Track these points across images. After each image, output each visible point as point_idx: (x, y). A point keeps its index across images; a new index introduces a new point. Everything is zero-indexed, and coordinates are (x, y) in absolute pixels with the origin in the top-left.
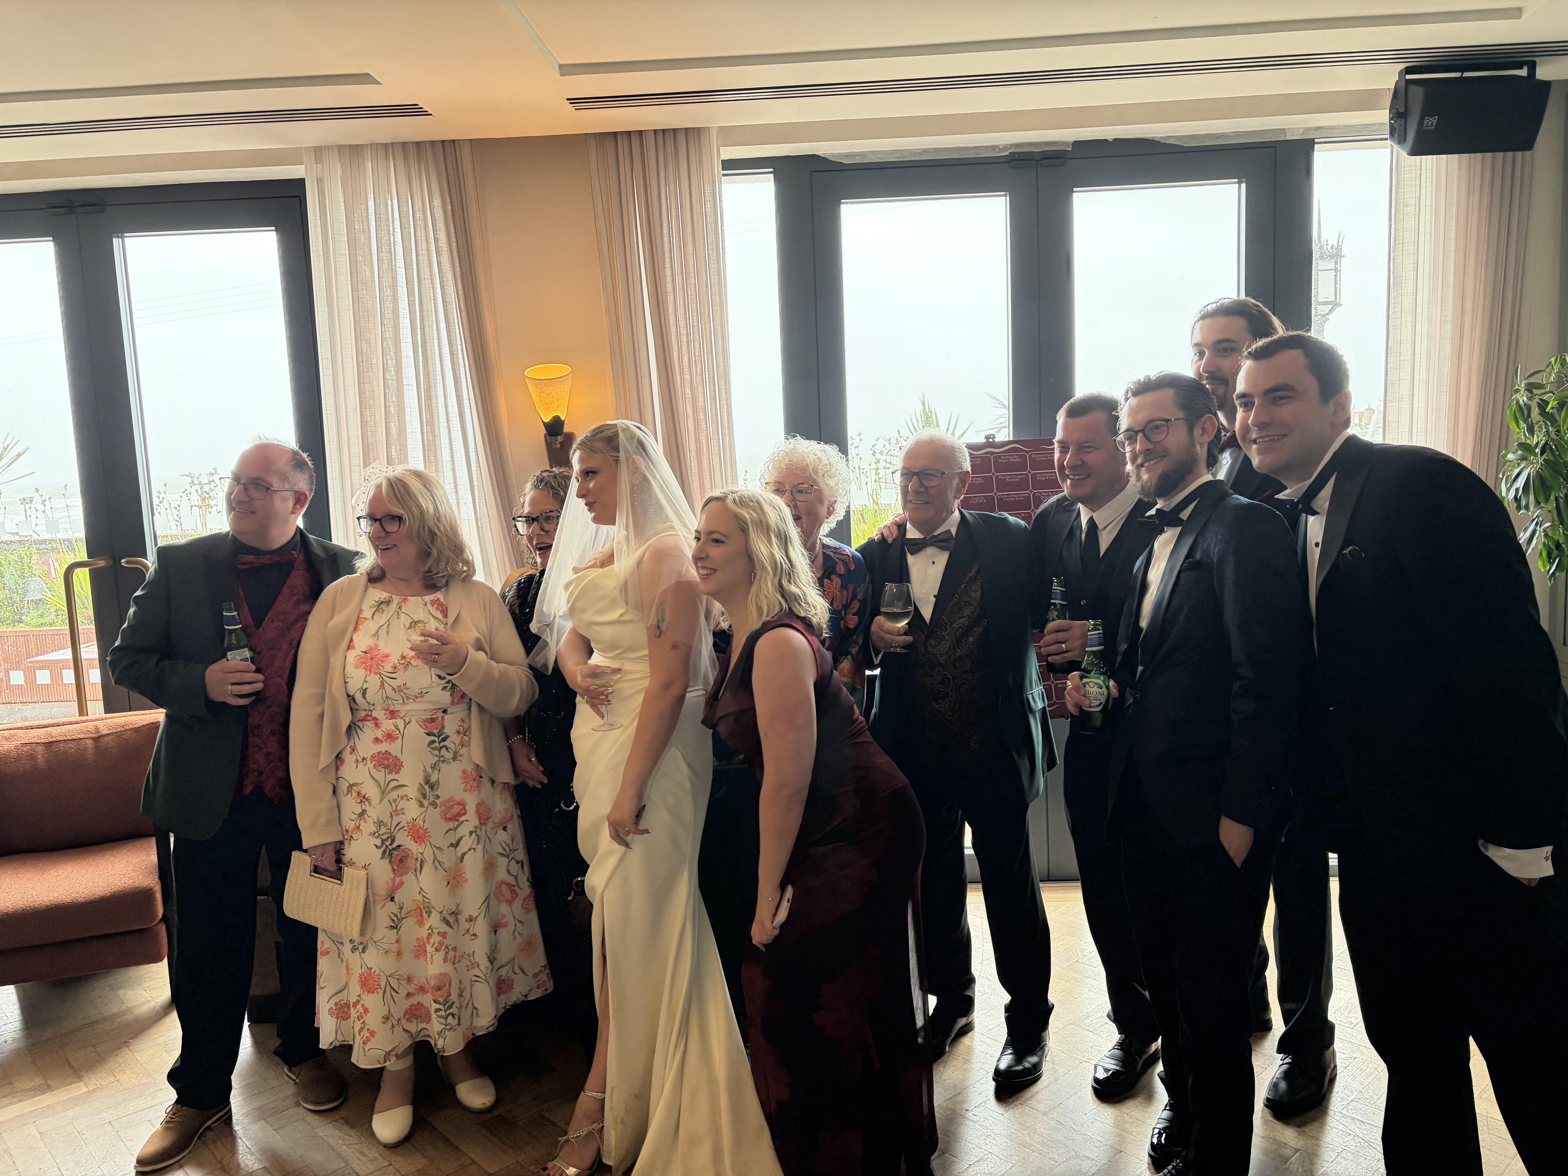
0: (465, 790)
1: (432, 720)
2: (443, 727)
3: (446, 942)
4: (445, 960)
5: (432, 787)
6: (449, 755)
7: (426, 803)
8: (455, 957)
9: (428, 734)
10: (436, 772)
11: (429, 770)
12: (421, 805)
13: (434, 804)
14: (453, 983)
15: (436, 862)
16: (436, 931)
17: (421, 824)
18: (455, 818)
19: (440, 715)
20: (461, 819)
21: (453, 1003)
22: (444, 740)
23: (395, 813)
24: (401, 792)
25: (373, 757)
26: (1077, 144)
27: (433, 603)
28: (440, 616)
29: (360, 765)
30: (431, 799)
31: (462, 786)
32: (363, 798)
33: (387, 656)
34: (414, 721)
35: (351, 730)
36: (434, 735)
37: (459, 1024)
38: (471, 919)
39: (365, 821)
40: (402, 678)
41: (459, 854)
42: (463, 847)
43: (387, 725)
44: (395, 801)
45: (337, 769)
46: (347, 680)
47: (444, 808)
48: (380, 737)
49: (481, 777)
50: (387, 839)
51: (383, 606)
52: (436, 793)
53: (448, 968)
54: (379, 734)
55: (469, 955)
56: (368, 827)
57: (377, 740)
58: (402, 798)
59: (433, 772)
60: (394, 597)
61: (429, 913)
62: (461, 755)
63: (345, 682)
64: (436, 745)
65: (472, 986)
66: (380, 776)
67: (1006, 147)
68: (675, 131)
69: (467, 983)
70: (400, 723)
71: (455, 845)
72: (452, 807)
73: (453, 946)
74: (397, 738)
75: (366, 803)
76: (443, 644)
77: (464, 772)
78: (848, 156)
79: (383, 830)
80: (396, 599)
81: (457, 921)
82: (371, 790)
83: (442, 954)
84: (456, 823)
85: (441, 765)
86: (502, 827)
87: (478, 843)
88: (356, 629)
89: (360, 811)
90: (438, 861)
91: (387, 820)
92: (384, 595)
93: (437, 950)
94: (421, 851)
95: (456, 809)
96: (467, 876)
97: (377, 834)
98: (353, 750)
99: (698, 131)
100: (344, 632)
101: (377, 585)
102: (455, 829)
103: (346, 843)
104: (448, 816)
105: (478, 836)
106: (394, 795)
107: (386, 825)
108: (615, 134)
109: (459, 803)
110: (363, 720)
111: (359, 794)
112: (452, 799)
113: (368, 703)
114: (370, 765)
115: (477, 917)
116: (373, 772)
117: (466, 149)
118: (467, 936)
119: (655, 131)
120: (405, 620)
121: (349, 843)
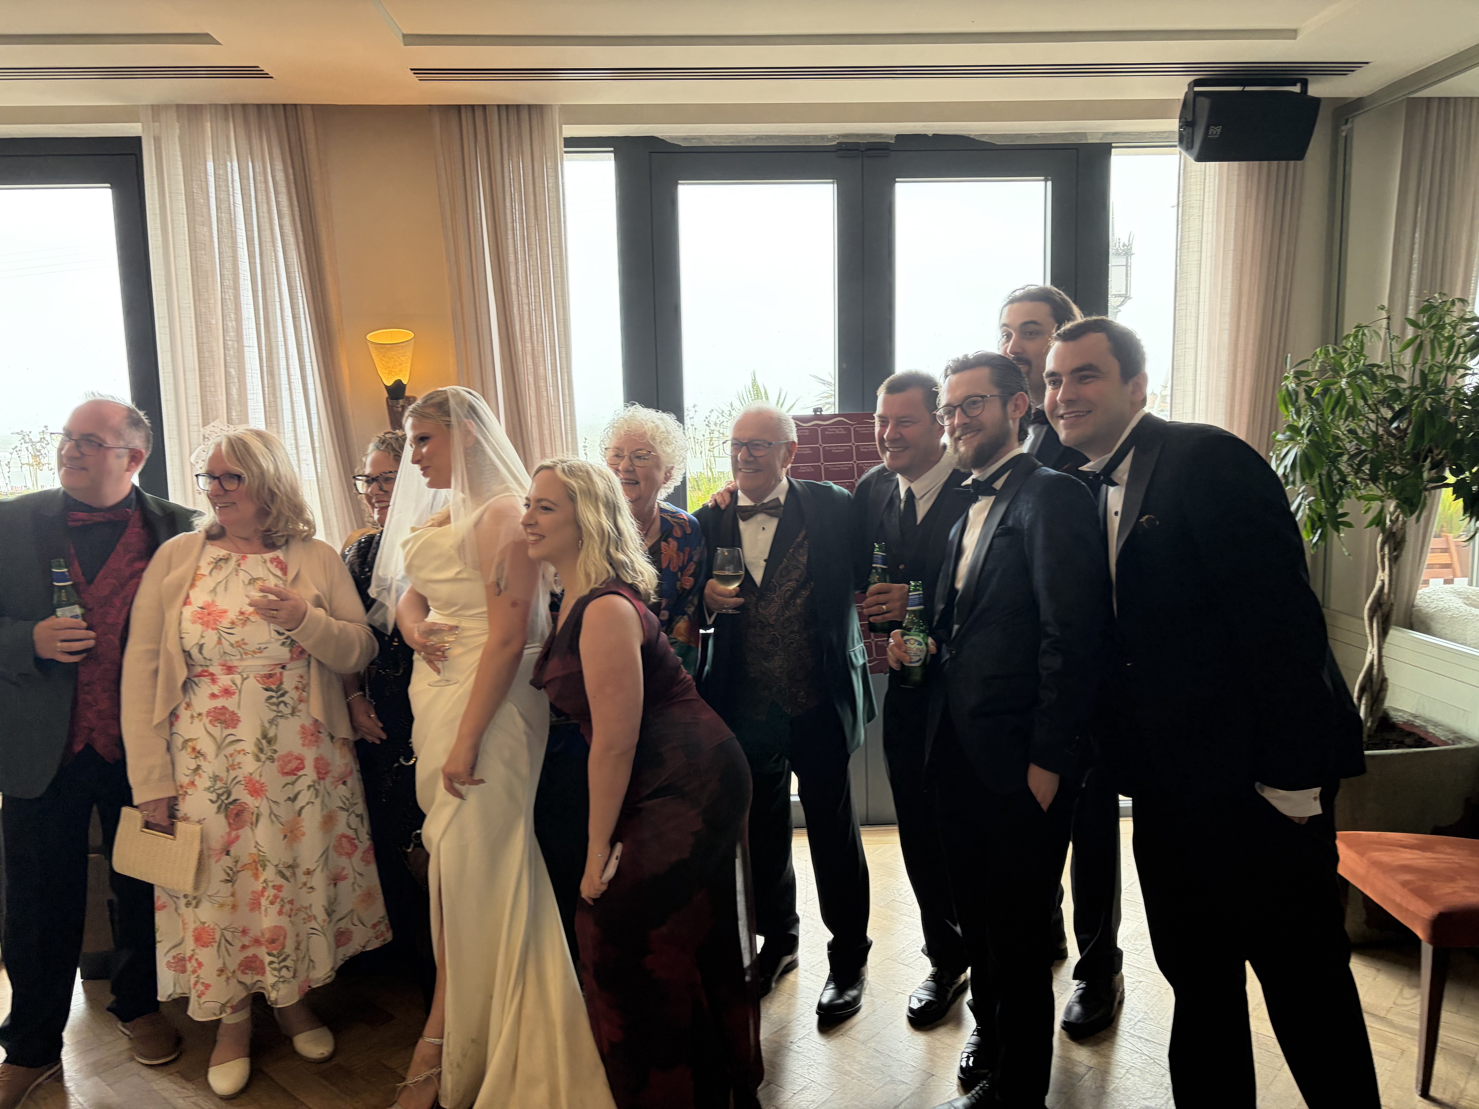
0: (303, 745)
1: (270, 676)
2: (281, 683)
3: (281, 895)
4: (280, 913)
5: (269, 742)
6: (287, 711)
7: (263, 757)
8: (291, 910)
9: (266, 690)
10: (274, 727)
11: (267, 725)
12: (258, 759)
13: (271, 759)
14: (288, 936)
15: (273, 816)
16: (270, 884)
17: (258, 778)
18: (292, 773)
19: (278, 670)
20: (300, 773)
21: (288, 956)
22: (283, 695)
23: (231, 767)
24: (239, 746)
25: (208, 713)
26: (900, 137)
27: (272, 560)
28: (279, 573)
29: (196, 721)
30: (269, 754)
31: (301, 742)
32: (198, 754)
33: (225, 612)
34: (252, 675)
35: (187, 686)
36: (272, 690)
37: (294, 977)
38: (308, 873)
39: (200, 777)
40: (239, 633)
41: (297, 808)
42: (301, 802)
43: (225, 680)
44: (231, 755)
45: (172, 724)
46: (183, 635)
47: (281, 762)
48: (216, 692)
49: (320, 732)
50: (222, 794)
51: (221, 563)
52: (274, 748)
53: (284, 921)
54: (216, 689)
55: (306, 908)
56: (203, 781)
57: (213, 696)
58: (239, 752)
59: (271, 726)
60: (233, 554)
61: (264, 867)
62: (300, 711)
63: (181, 638)
64: (274, 700)
65: (309, 938)
66: (217, 731)
67: (834, 137)
68: (518, 107)
69: (303, 936)
70: (238, 678)
71: (293, 799)
72: (290, 761)
73: (289, 899)
74: (234, 693)
75: (201, 758)
76: (282, 600)
77: (303, 727)
78: (685, 139)
79: (219, 784)
80: (235, 556)
81: (294, 874)
82: (206, 746)
83: (277, 907)
84: (295, 777)
85: (279, 720)
86: (341, 782)
87: (317, 796)
88: (192, 585)
89: (194, 766)
90: (276, 816)
91: (223, 775)
92: (223, 553)
93: (272, 903)
94: (257, 805)
95: (295, 764)
96: (304, 829)
97: (212, 789)
98: (189, 705)
99: (541, 107)
100: (179, 587)
101: (215, 542)
102: (293, 783)
103: (180, 798)
104: (285, 771)
105: (316, 789)
106: (230, 750)
107: (221, 780)
108: (459, 108)
109: (297, 758)
110: (200, 675)
111: (194, 749)
112: (290, 754)
113: (205, 658)
114: (206, 720)
115: (315, 870)
116: (209, 727)
117: (308, 114)
118: (305, 889)
119: (499, 106)
120: (243, 577)
121: (183, 799)
